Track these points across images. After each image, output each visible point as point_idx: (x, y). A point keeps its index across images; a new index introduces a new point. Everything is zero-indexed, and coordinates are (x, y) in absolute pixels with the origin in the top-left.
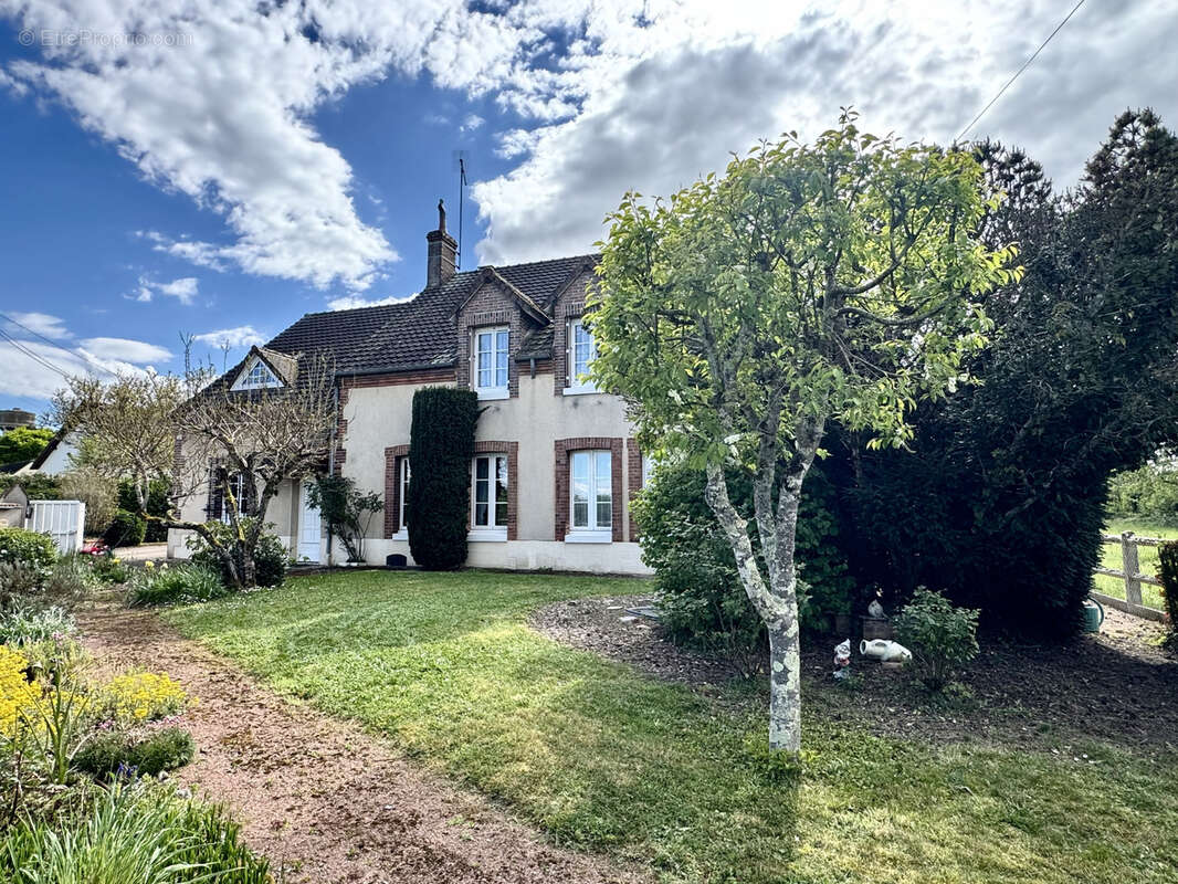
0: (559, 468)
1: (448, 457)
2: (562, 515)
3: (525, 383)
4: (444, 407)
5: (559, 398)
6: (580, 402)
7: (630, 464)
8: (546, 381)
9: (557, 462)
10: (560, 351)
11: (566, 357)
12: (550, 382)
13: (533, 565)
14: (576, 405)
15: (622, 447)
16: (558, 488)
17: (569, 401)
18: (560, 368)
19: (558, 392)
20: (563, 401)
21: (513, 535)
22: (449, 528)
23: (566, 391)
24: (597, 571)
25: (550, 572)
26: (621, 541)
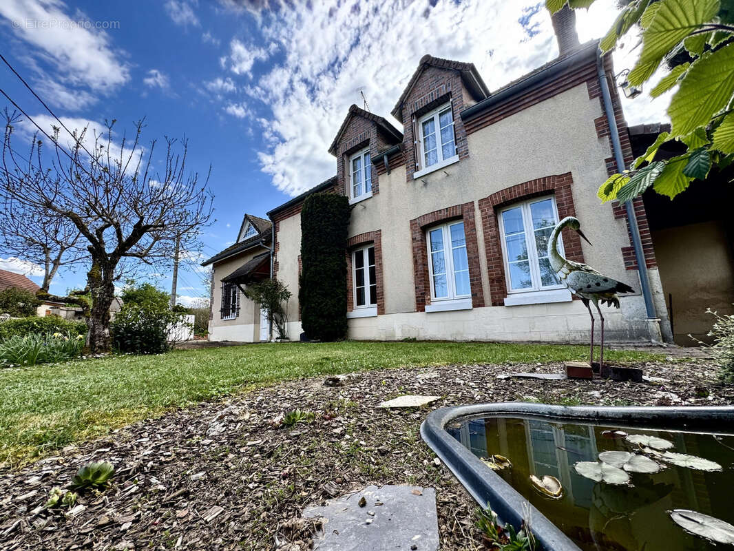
0: (417, 244)
1: (323, 247)
2: (422, 287)
3: (384, 180)
4: (317, 208)
5: (411, 184)
6: (429, 181)
7: (484, 225)
8: (400, 173)
9: (414, 239)
10: (409, 144)
11: (414, 148)
12: (403, 172)
13: (399, 336)
14: (425, 184)
15: (474, 210)
16: (416, 262)
17: (419, 183)
18: (410, 158)
19: (410, 179)
20: (414, 184)
21: (381, 311)
22: (326, 305)
23: (416, 175)
24: (459, 338)
25: (414, 340)
26: (483, 305)
